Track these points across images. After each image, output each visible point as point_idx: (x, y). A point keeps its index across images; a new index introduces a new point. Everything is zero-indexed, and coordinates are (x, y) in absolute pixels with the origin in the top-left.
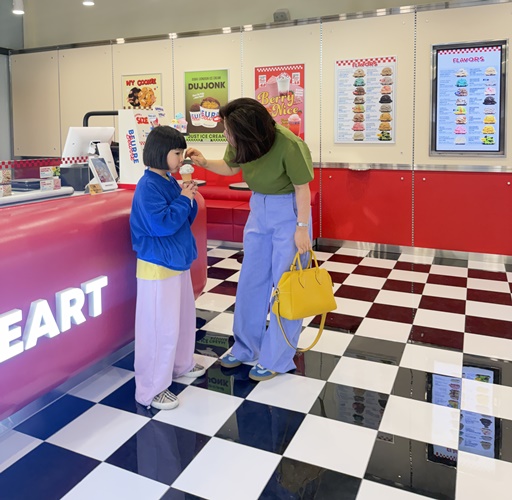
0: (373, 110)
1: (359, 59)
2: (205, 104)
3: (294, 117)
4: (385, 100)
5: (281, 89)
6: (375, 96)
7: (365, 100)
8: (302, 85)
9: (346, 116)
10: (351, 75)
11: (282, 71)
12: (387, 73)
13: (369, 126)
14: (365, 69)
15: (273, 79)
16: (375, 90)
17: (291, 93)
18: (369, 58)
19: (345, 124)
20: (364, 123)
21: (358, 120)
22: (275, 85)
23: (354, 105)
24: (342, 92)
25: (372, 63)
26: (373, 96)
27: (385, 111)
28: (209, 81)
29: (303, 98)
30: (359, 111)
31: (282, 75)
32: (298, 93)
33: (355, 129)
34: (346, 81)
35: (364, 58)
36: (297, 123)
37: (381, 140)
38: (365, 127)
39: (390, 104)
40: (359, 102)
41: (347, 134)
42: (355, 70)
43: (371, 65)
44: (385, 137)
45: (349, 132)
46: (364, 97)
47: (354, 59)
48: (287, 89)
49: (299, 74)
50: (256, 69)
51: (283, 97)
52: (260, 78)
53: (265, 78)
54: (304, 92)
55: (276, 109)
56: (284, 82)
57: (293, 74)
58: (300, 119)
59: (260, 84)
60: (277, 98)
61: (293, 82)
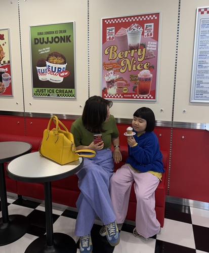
2: (51, 59)
3: (145, 73)
5: (130, 42)
8: (156, 37)
11: (133, 22)
15: (122, 31)
17: (143, 46)
22: (124, 38)
28: (54, 35)
29: (156, 52)
31: (133, 26)
32: (151, 46)
36: (147, 80)
48: (138, 41)
49: (153, 24)
50: (104, 20)
51: (133, 51)
52: (108, 31)
53: (114, 31)
54: (157, 45)
55: (125, 64)
56: (135, 34)
57: (145, 25)
58: (151, 75)
59: (108, 37)
60: (126, 52)
61: (145, 34)
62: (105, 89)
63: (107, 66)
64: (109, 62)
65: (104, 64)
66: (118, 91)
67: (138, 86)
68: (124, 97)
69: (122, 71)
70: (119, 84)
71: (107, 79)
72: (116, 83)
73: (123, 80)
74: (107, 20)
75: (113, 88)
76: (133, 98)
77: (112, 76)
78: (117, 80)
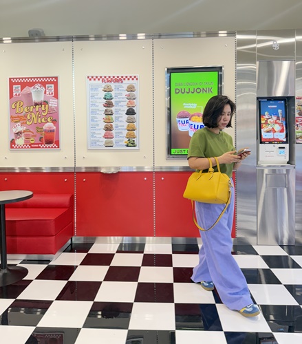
0: (120, 121)
1: (107, 75)
3: (49, 125)
4: (131, 112)
5: (35, 99)
6: (122, 109)
7: (114, 111)
8: (56, 96)
9: (98, 125)
10: (101, 89)
11: (36, 83)
12: (131, 89)
13: (118, 134)
14: (113, 85)
15: (27, 89)
16: (122, 103)
17: (46, 103)
18: (116, 75)
19: (97, 132)
20: (113, 132)
21: (108, 129)
22: (29, 95)
23: (105, 116)
24: (93, 104)
25: (118, 80)
26: (120, 108)
27: (131, 121)
29: (57, 108)
30: (108, 121)
31: (37, 86)
32: (52, 103)
33: (106, 137)
34: (97, 94)
35: (112, 75)
36: (52, 131)
37: (128, 146)
38: (114, 135)
39: (135, 116)
40: (108, 113)
41: (98, 141)
42: (104, 85)
43: (118, 81)
44: (131, 144)
45: (100, 140)
46: (113, 109)
47: (103, 75)
48: (42, 99)
49: (53, 85)
50: (10, 79)
51: (37, 106)
52: (14, 88)
53: (20, 88)
54: (58, 102)
55: (31, 118)
56: (38, 92)
57: (47, 85)
58: (55, 128)
59: (14, 94)
60: (32, 107)
61: (47, 93)
62: (13, 140)
63: (14, 119)
64: (16, 115)
65: (11, 117)
66: (25, 141)
67: (43, 136)
68: (32, 147)
69: (28, 123)
70: (26, 135)
71: (15, 130)
72: (23, 134)
73: (30, 131)
74: (13, 79)
75: (21, 139)
76: (40, 147)
77: (20, 128)
78: (24, 131)
